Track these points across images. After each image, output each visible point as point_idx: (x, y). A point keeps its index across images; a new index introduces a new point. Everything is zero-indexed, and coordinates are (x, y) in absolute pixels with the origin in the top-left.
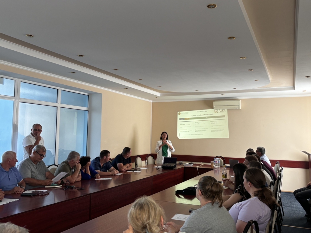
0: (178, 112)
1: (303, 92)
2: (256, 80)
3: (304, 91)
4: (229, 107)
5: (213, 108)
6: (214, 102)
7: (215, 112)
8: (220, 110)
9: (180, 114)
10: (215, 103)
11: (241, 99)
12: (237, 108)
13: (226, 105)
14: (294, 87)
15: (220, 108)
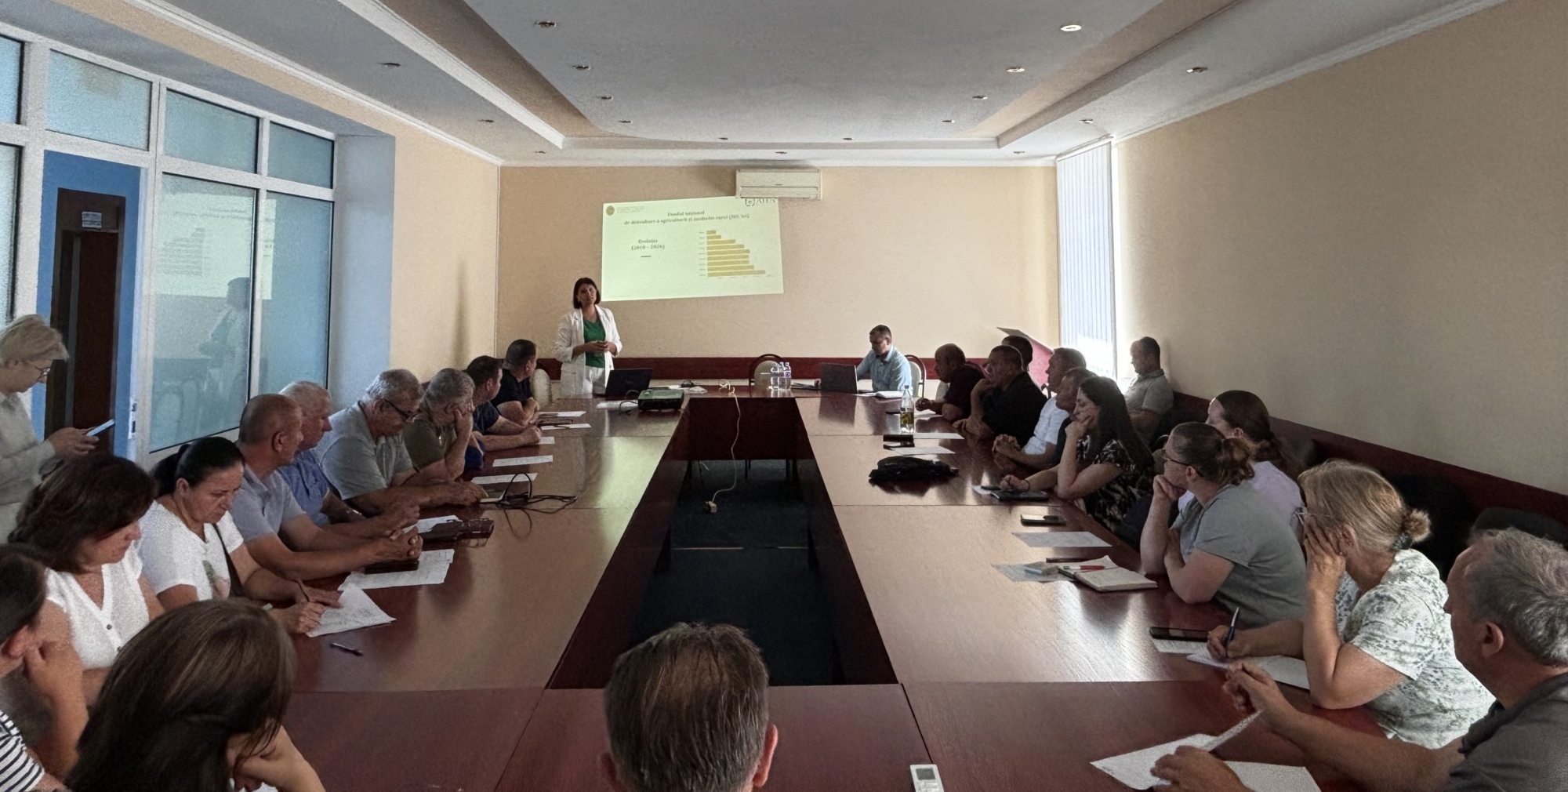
0: (606, 206)
1: (1016, 154)
2: (947, 121)
3: (1018, 153)
4: (786, 193)
5: (732, 192)
6: (738, 175)
9: (611, 211)
10: (742, 178)
11: (823, 168)
12: (813, 197)
13: (779, 186)
14: (999, 141)
15: (759, 194)
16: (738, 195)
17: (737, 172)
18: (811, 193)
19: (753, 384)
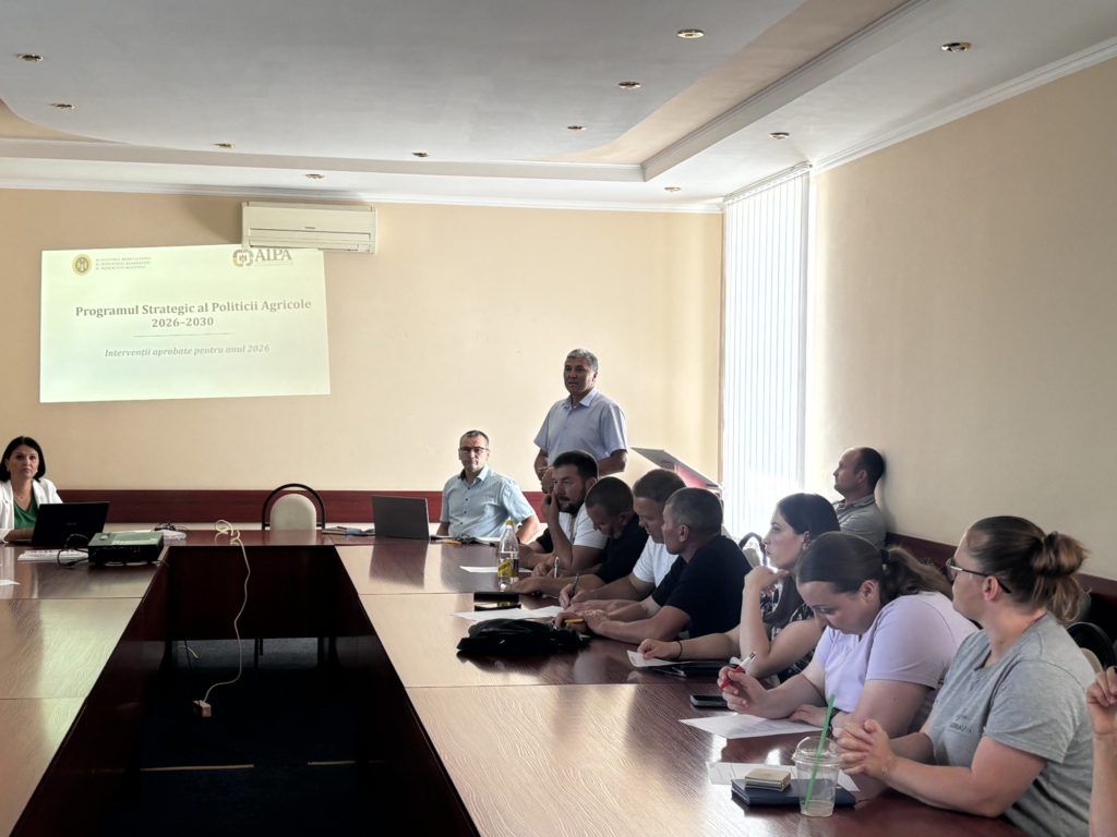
1: (669, 191)
2: (576, 128)
3: (671, 189)
4: (320, 241)
5: (237, 237)
6: (247, 210)
7: (235, 262)
8: (264, 251)
10: (251, 215)
11: (379, 205)
12: (362, 249)
13: (310, 230)
14: (645, 169)
15: (279, 244)
16: (246, 243)
17: (244, 204)
18: (360, 243)
19: (267, 528)
